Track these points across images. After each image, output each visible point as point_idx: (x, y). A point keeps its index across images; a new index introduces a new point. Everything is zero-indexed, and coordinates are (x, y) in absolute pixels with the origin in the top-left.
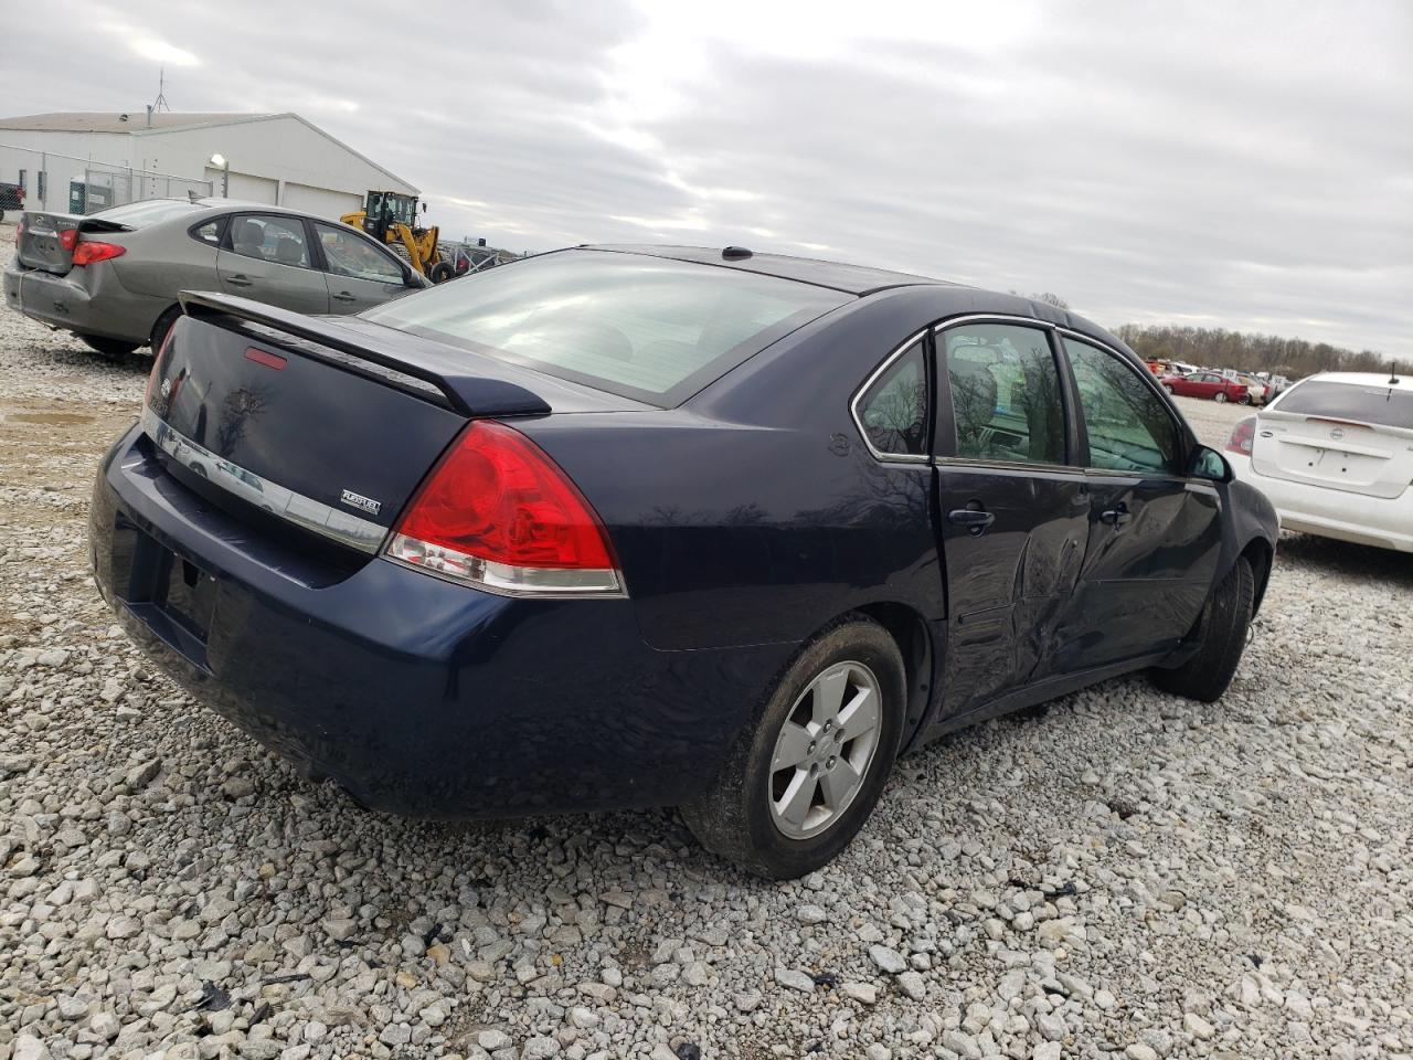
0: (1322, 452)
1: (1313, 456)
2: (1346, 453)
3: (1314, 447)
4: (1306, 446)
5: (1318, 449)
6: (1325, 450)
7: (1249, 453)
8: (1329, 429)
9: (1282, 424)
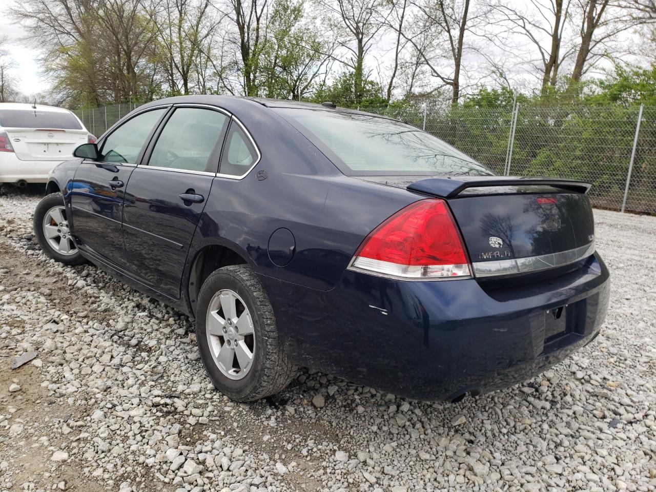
0: (47, 145)
1: (44, 147)
2: (57, 144)
3: (43, 143)
4: (39, 143)
5: (45, 144)
6: (48, 144)
7: (13, 151)
8: (46, 134)
9: (23, 134)
